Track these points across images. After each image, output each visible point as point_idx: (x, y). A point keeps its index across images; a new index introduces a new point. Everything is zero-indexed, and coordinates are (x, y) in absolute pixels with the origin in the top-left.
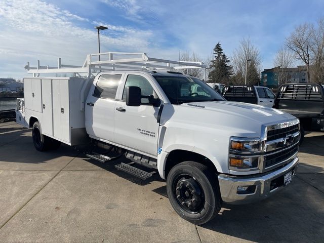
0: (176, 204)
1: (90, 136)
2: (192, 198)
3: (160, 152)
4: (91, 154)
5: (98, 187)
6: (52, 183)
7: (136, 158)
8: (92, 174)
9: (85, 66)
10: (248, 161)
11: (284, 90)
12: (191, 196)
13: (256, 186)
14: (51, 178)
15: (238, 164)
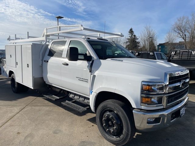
0: (103, 131)
1: (46, 83)
2: (114, 127)
3: (91, 93)
4: (46, 95)
5: (50, 117)
6: (18, 115)
7: (76, 97)
8: (47, 108)
9: (43, 36)
10: (155, 99)
11: (174, 54)
12: (113, 125)
13: (161, 118)
14: (19, 111)
15: (148, 101)
